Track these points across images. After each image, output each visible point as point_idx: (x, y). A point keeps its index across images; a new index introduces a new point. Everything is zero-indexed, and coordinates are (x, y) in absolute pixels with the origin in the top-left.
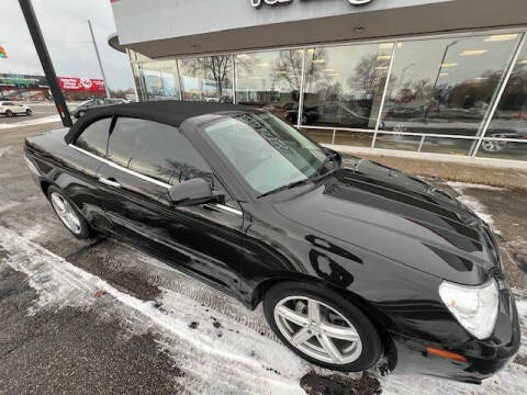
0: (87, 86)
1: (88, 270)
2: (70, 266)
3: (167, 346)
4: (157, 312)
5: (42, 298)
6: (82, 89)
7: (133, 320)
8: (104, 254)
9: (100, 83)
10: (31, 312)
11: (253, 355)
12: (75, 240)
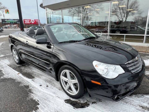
0: (33, 22)
1: (17, 71)
2: (13, 70)
3: (32, 88)
4: (32, 81)
5: (5, 75)
6: (31, 23)
7: (25, 82)
8: (23, 68)
9: (37, 21)
10: (2, 78)
11: (54, 93)
12: (16, 65)
